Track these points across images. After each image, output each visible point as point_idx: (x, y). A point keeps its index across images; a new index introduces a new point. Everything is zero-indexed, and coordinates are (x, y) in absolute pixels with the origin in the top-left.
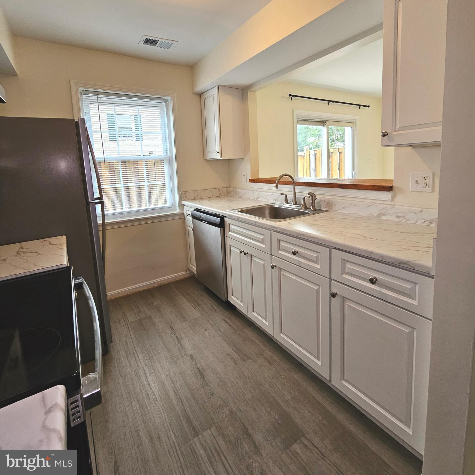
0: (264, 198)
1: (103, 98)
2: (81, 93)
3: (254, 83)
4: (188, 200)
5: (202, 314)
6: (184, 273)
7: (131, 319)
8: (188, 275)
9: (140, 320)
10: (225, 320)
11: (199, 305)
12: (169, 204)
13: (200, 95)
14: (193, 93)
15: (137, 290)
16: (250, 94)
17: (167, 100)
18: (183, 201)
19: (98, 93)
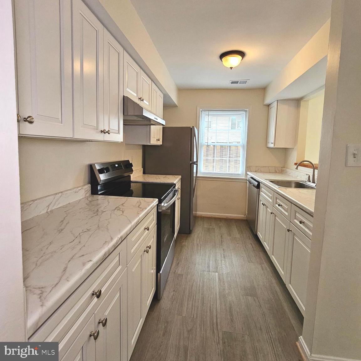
0: (300, 177)
1: (211, 113)
2: (201, 111)
3: (306, 95)
4: (251, 171)
5: (241, 237)
6: (243, 216)
7: (205, 226)
8: (245, 219)
9: (209, 228)
10: (252, 244)
11: (242, 233)
12: (240, 172)
13: (269, 106)
14: (263, 105)
15: (214, 216)
16: (302, 103)
17: (247, 110)
18: (247, 172)
19: (209, 111)
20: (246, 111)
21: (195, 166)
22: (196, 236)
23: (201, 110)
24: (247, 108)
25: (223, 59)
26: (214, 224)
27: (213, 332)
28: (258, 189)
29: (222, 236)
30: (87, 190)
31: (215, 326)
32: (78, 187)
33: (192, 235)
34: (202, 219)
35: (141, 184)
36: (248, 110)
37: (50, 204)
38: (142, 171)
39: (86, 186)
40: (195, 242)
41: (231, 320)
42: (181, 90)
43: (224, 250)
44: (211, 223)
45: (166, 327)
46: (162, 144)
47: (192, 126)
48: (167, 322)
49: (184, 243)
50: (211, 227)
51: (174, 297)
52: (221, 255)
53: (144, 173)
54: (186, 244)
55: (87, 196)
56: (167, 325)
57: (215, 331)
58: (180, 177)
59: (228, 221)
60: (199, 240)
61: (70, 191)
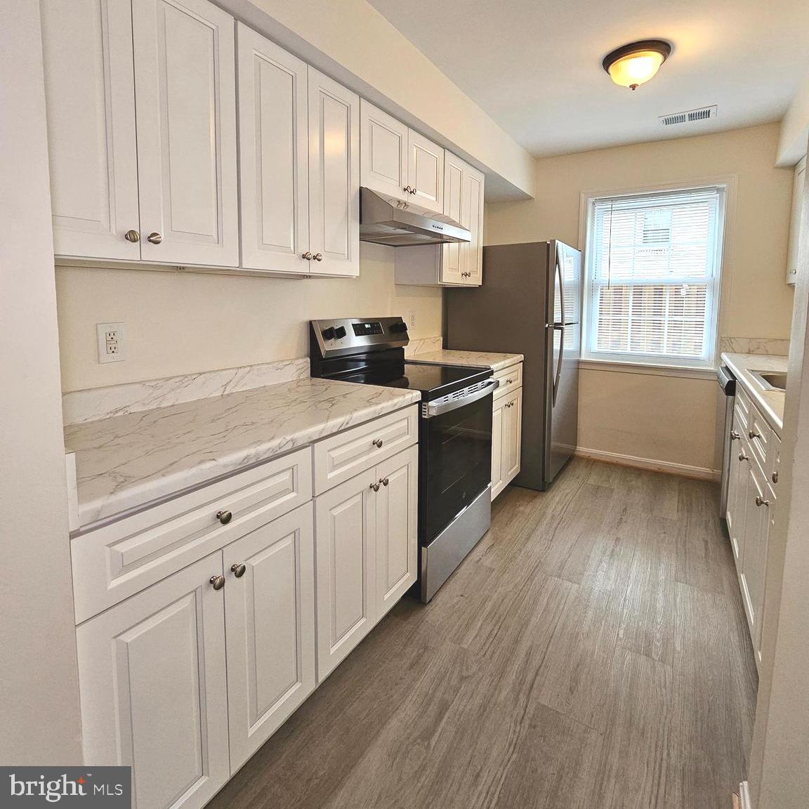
1: (617, 205)
2: (593, 203)
4: (734, 352)
5: (681, 520)
7: (591, 481)
9: (599, 486)
12: (704, 354)
13: (794, 168)
14: (776, 168)
17: (724, 188)
18: (722, 354)
19: (612, 200)
20: (718, 190)
21: (557, 333)
22: (557, 499)
23: (591, 200)
24: (723, 183)
25: (611, 69)
26: (617, 481)
27: (517, 699)
28: (731, 397)
29: (625, 510)
30: (302, 368)
31: (526, 687)
32: (282, 361)
33: (549, 495)
34: (590, 466)
35: (438, 370)
36: (724, 186)
37: (228, 383)
38: (440, 342)
39: (301, 361)
40: (549, 511)
41: (570, 690)
42: (541, 160)
43: (618, 539)
44: (609, 477)
45: (420, 656)
46: (481, 284)
47: (551, 241)
48: (426, 648)
49: (521, 508)
50: (606, 485)
51: (457, 607)
52: (606, 550)
53: (445, 347)
54: (528, 511)
55: (301, 377)
56: (424, 652)
57: (522, 699)
58: (521, 357)
59: (659, 478)
60: (561, 508)
61: (268, 366)
